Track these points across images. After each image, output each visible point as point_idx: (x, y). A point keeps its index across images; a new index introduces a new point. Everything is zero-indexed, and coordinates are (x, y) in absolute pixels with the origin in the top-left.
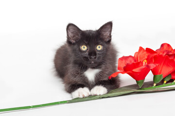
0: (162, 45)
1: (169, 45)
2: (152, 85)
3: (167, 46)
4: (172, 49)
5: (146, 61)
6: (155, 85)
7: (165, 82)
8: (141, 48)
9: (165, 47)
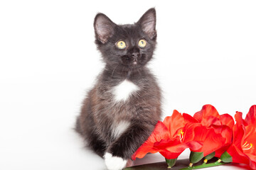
0: (205, 107)
1: (213, 108)
2: (188, 165)
3: (211, 108)
4: (218, 114)
5: (182, 133)
6: (191, 165)
7: (206, 161)
8: (176, 112)
9: (208, 110)
